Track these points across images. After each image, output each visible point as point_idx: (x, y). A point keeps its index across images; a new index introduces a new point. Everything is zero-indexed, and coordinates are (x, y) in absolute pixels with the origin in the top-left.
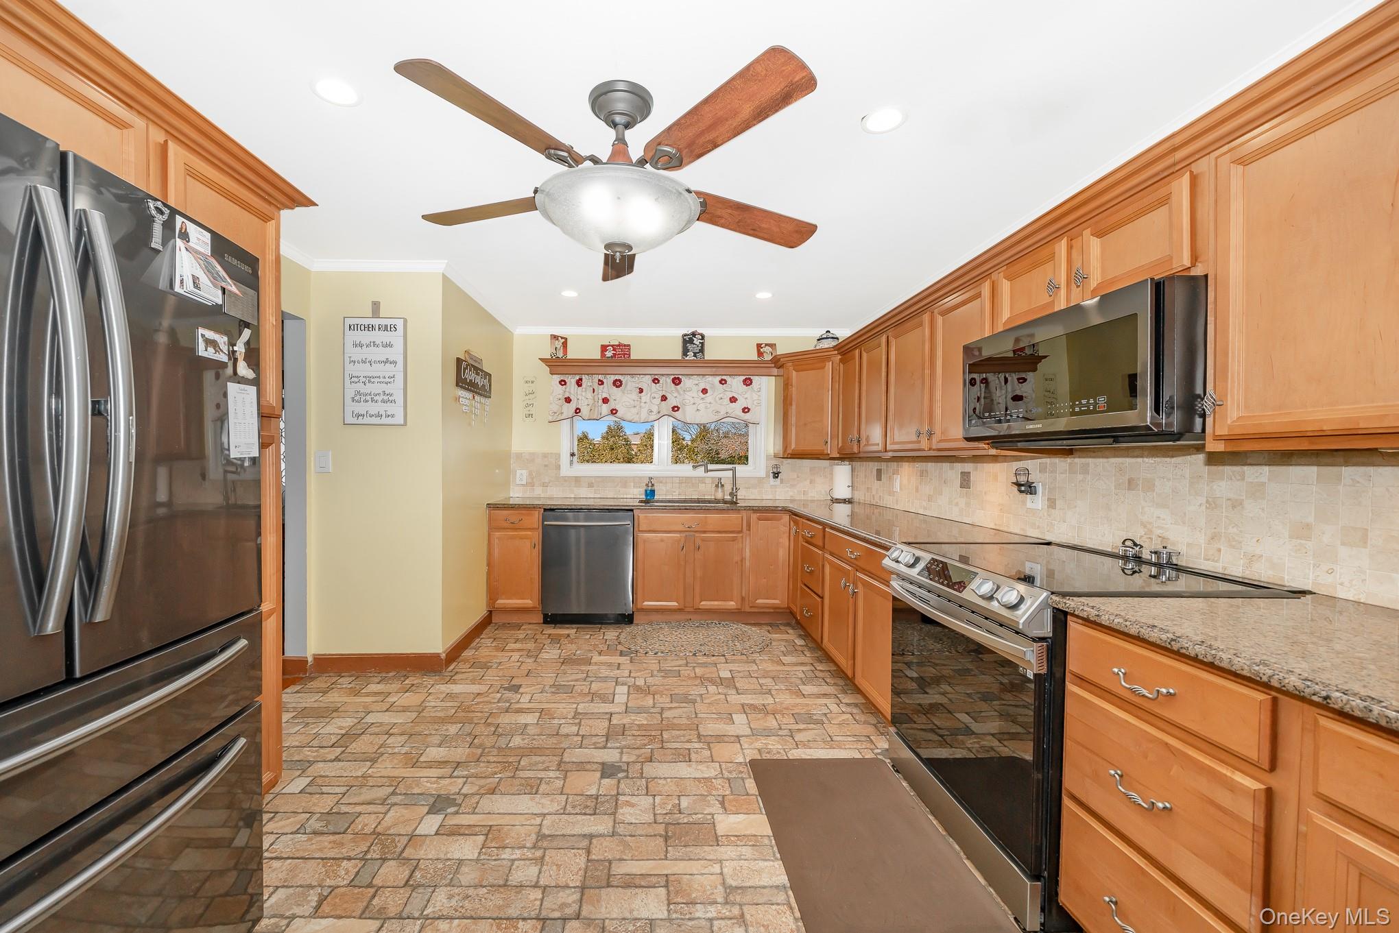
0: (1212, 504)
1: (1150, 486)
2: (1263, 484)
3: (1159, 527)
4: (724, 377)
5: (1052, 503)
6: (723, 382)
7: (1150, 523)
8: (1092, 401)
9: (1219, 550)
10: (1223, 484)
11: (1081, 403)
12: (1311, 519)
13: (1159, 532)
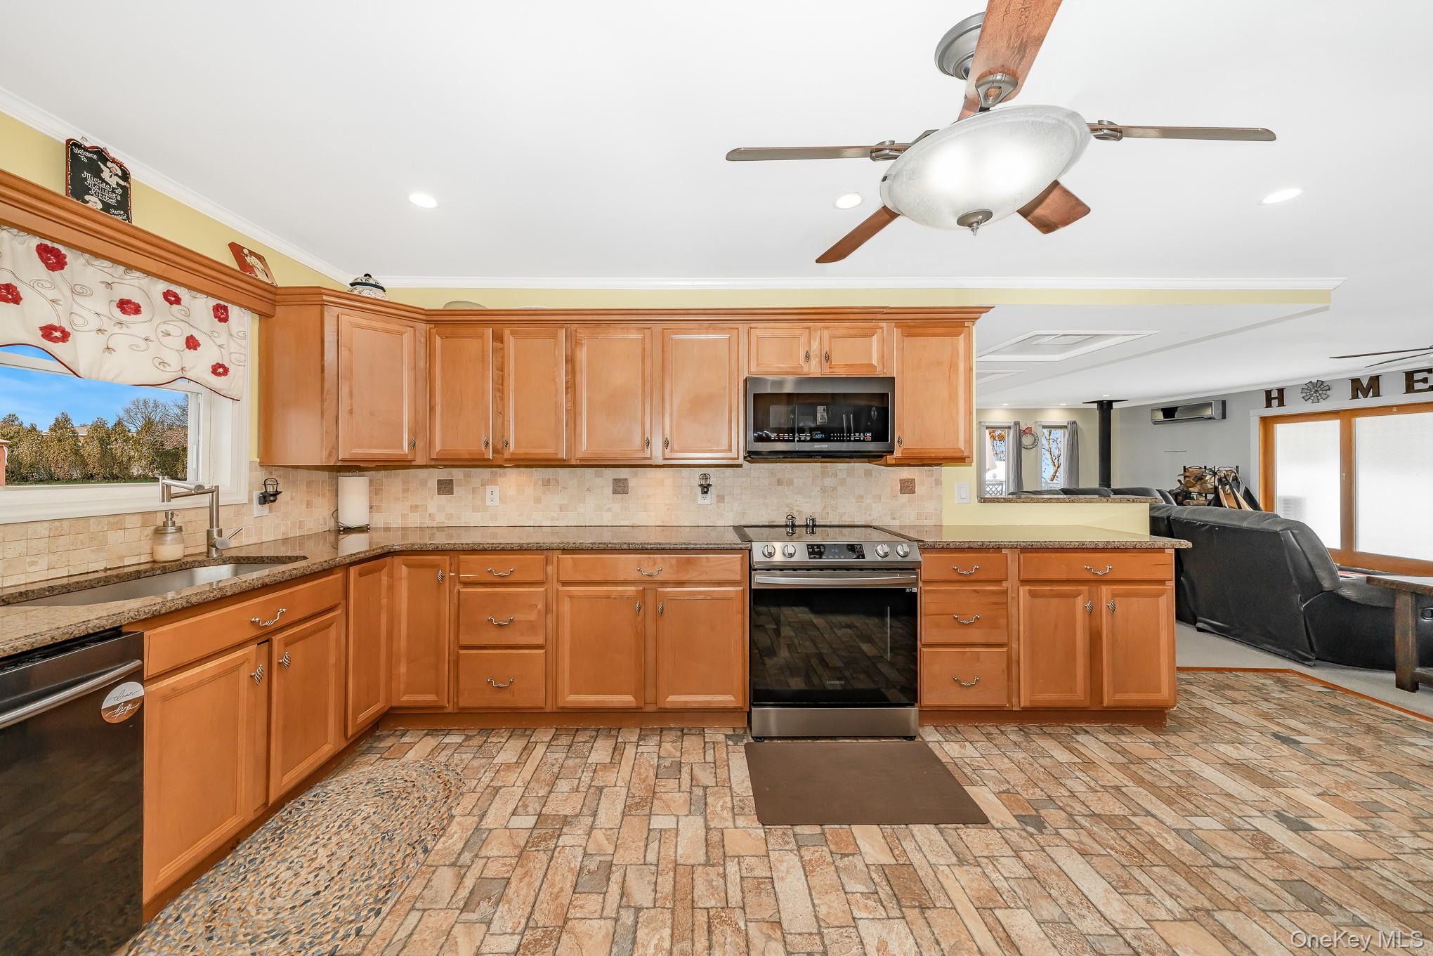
0: (823, 490)
1: (790, 482)
2: (845, 479)
3: (797, 506)
4: (174, 289)
5: (721, 498)
6: (172, 298)
7: (791, 504)
8: (862, 435)
9: (828, 513)
10: (828, 479)
11: (855, 435)
12: (863, 493)
13: (796, 508)
